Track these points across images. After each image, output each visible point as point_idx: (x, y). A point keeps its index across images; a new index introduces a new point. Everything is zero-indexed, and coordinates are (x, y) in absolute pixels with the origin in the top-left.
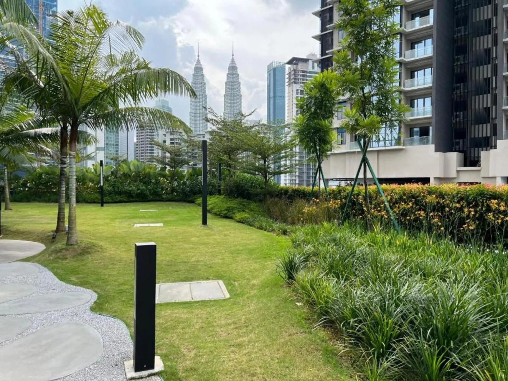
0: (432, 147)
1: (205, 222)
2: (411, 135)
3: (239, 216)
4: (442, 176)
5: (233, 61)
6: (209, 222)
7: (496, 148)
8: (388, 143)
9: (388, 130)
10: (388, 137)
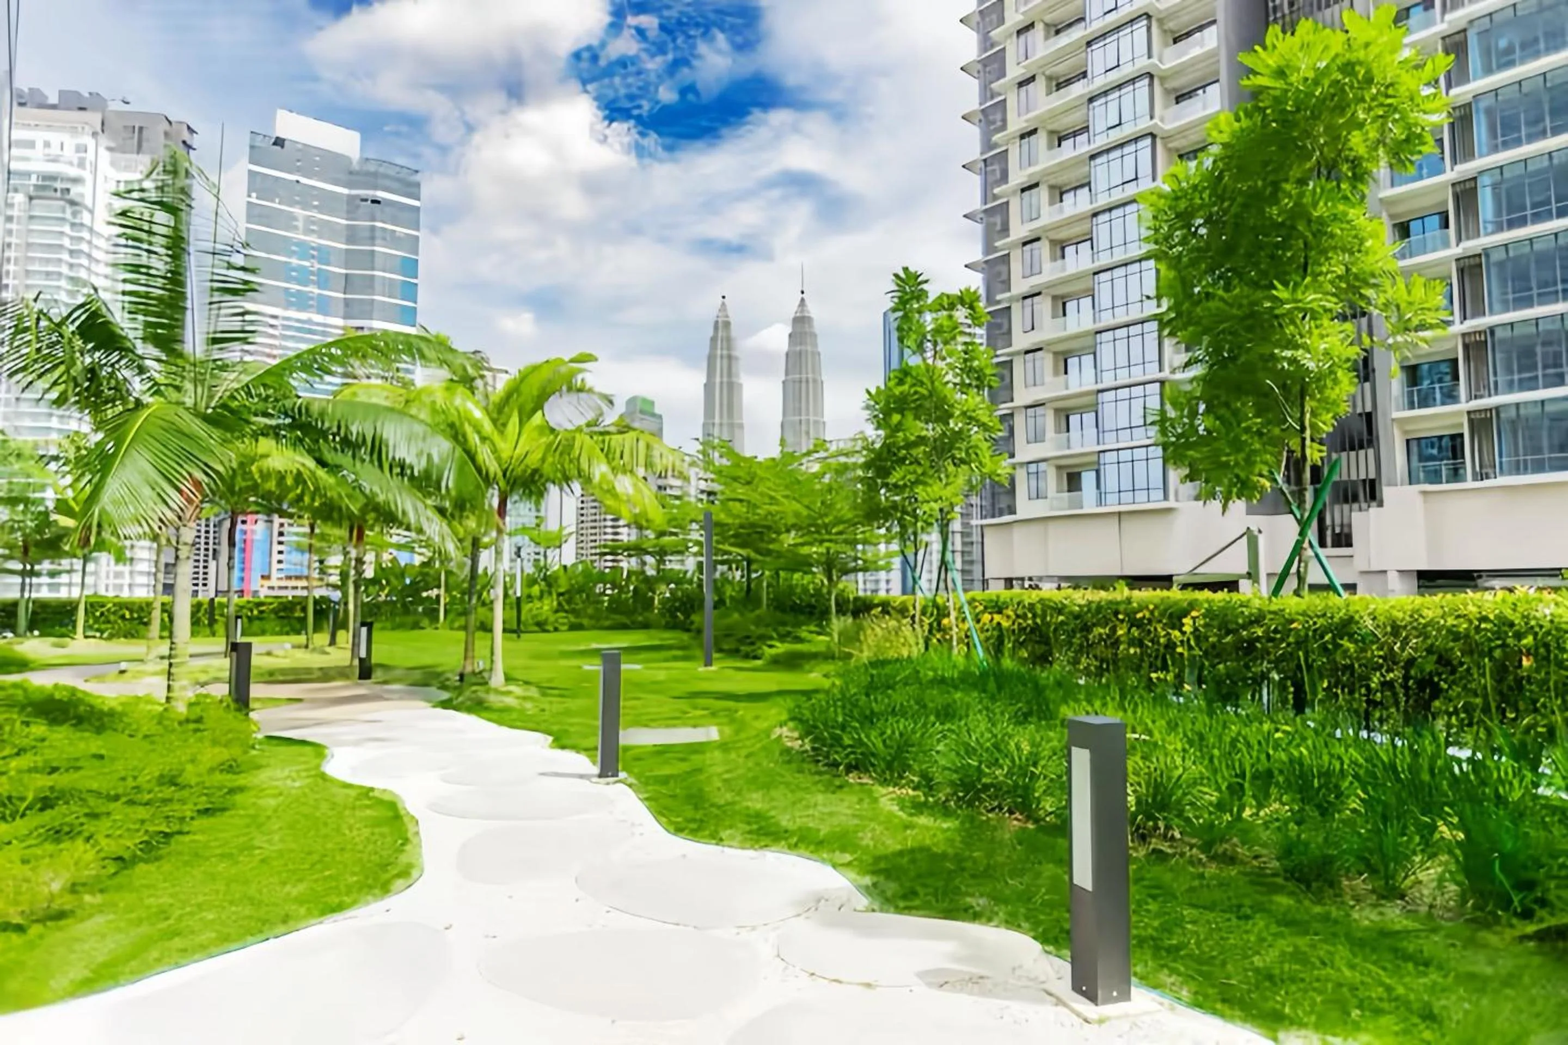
0: (1238, 506)
1: (708, 663)
5: (802, 305)
7: (1381, 504)
8: (1141, 496)
9: (1140, 467)
10: (1141, 482)
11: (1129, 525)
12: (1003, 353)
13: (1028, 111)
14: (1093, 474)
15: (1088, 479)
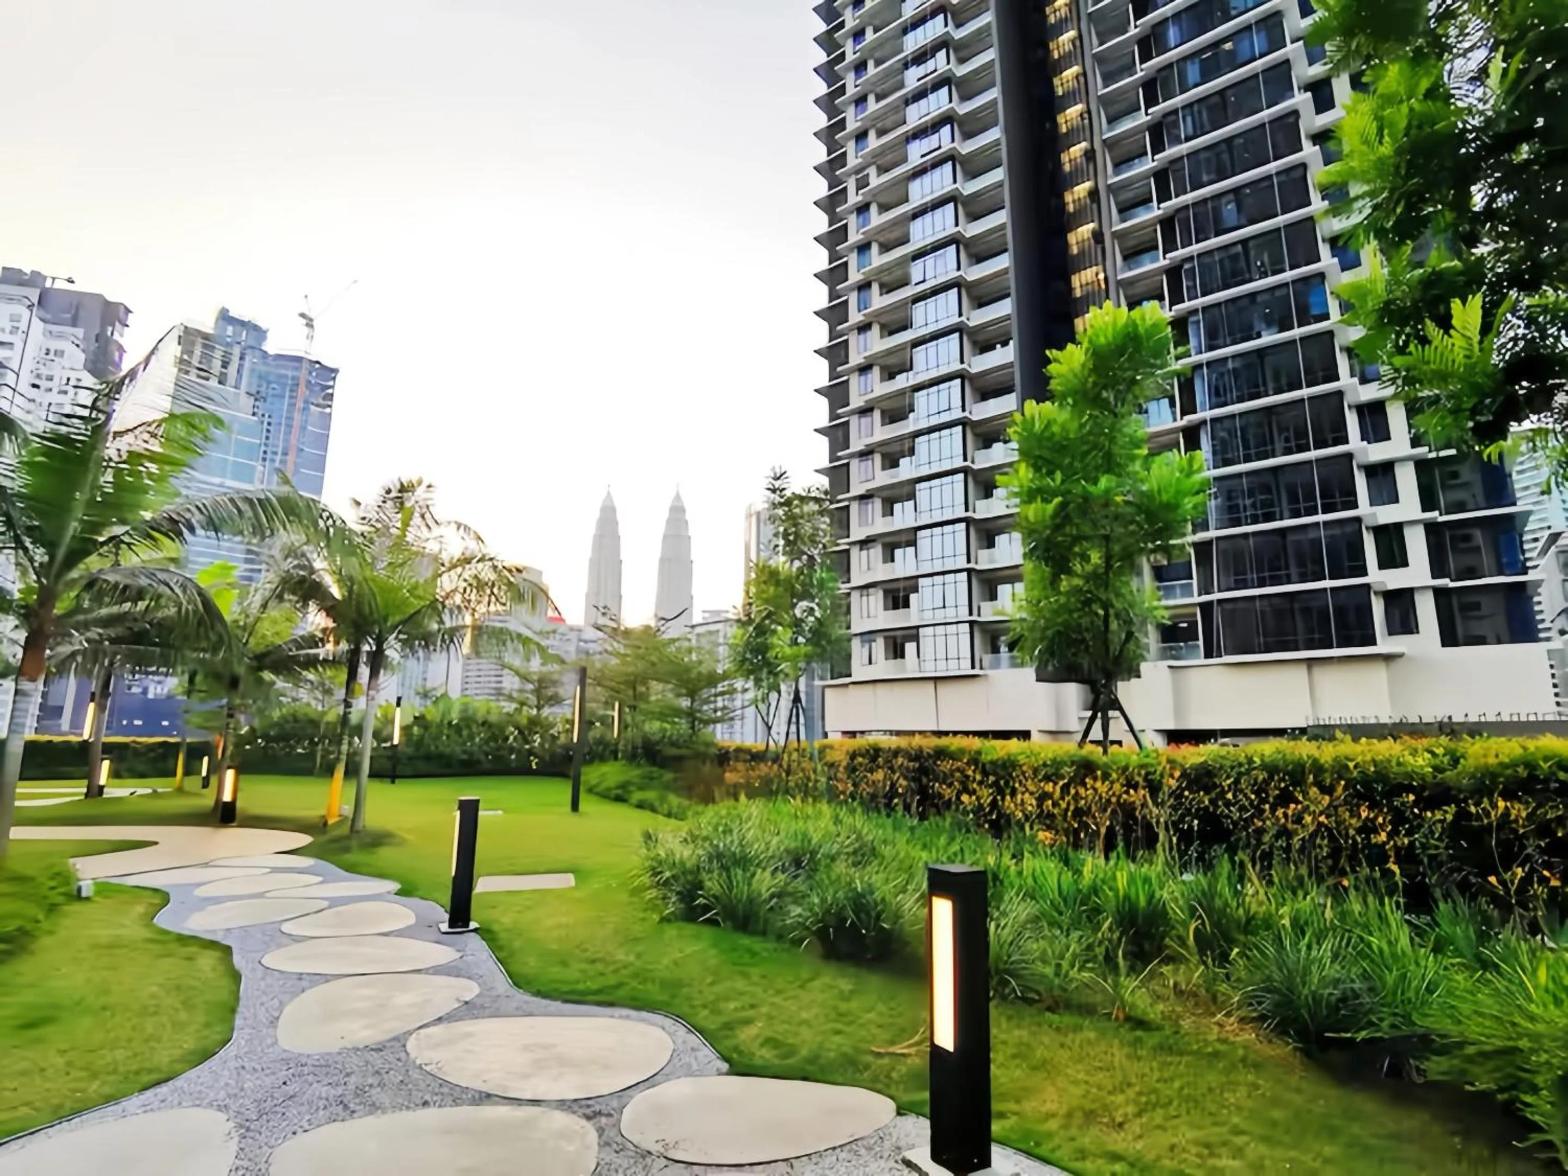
0: (1029, 673)
1: (575, 806)
2: (995, 650)
3: (637, 796)
4: (1053, 728)
5: (678, 497)
6: (583, 806)
7: (1139, 676)
8: (953, 664)
9: (952, 640)
10: (952, 653)
11: (944, 689)
12: (843, 544)
13: (865, 350)
14: (914, 644)
15: (910, 647)
